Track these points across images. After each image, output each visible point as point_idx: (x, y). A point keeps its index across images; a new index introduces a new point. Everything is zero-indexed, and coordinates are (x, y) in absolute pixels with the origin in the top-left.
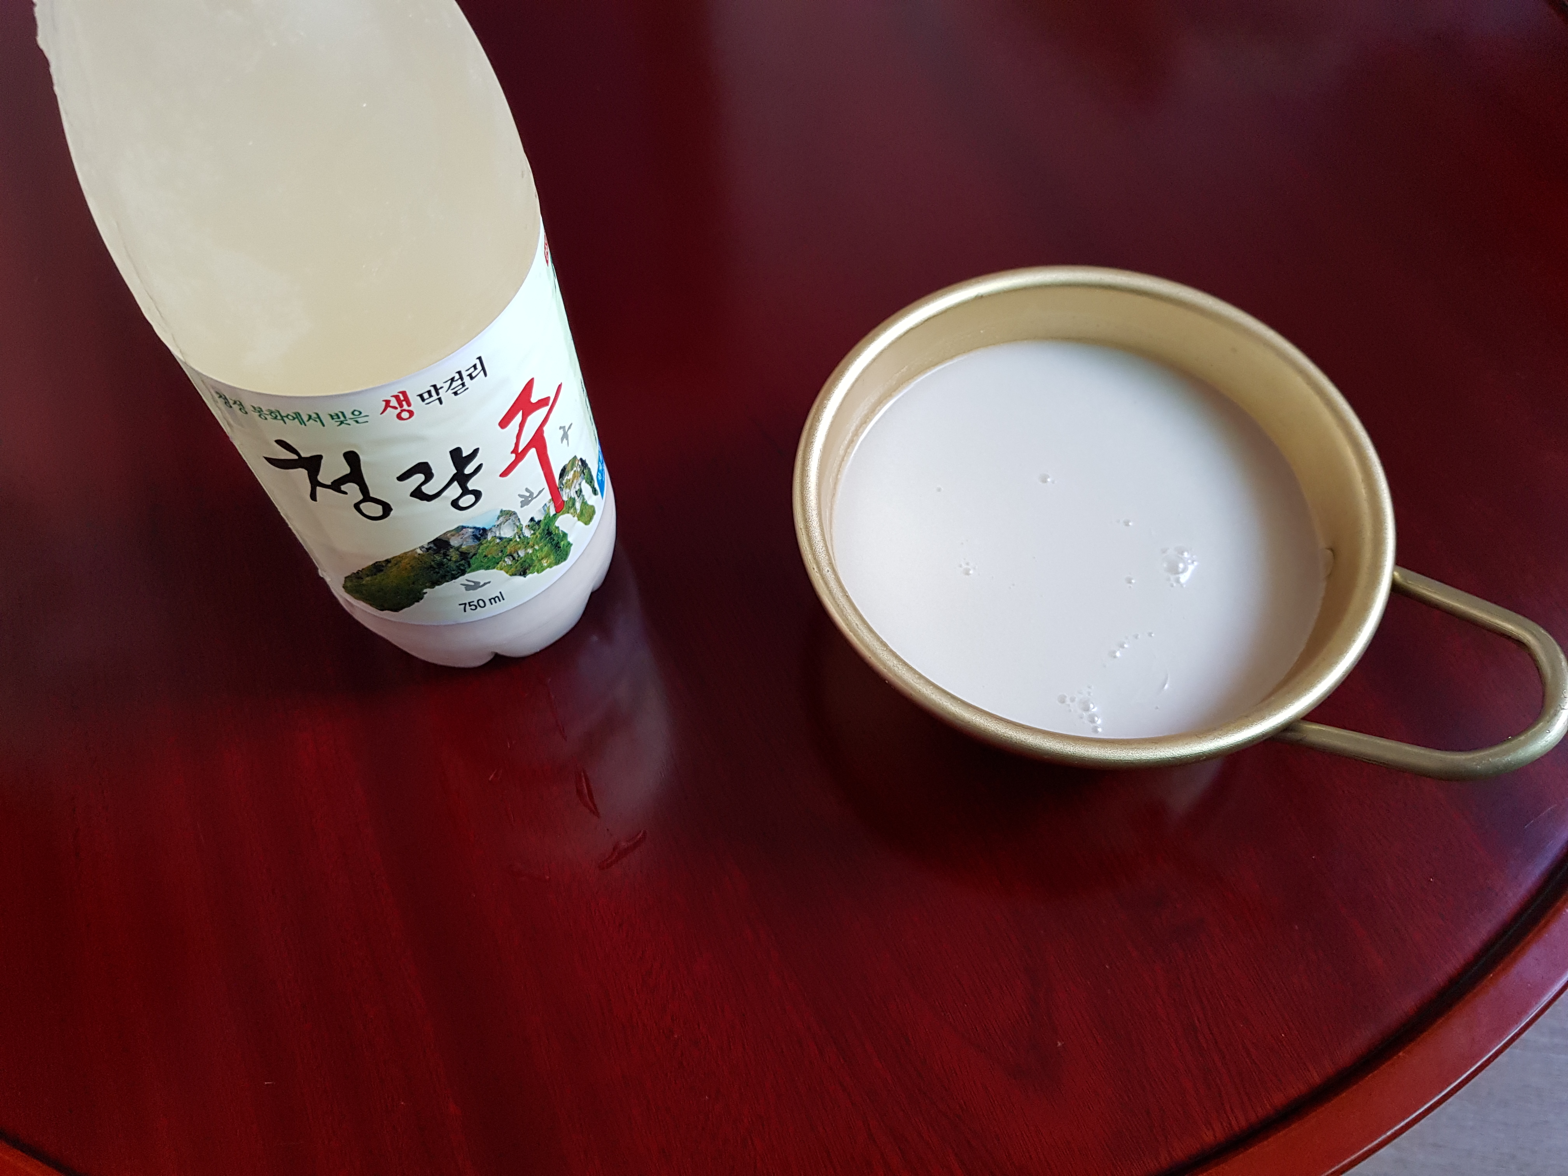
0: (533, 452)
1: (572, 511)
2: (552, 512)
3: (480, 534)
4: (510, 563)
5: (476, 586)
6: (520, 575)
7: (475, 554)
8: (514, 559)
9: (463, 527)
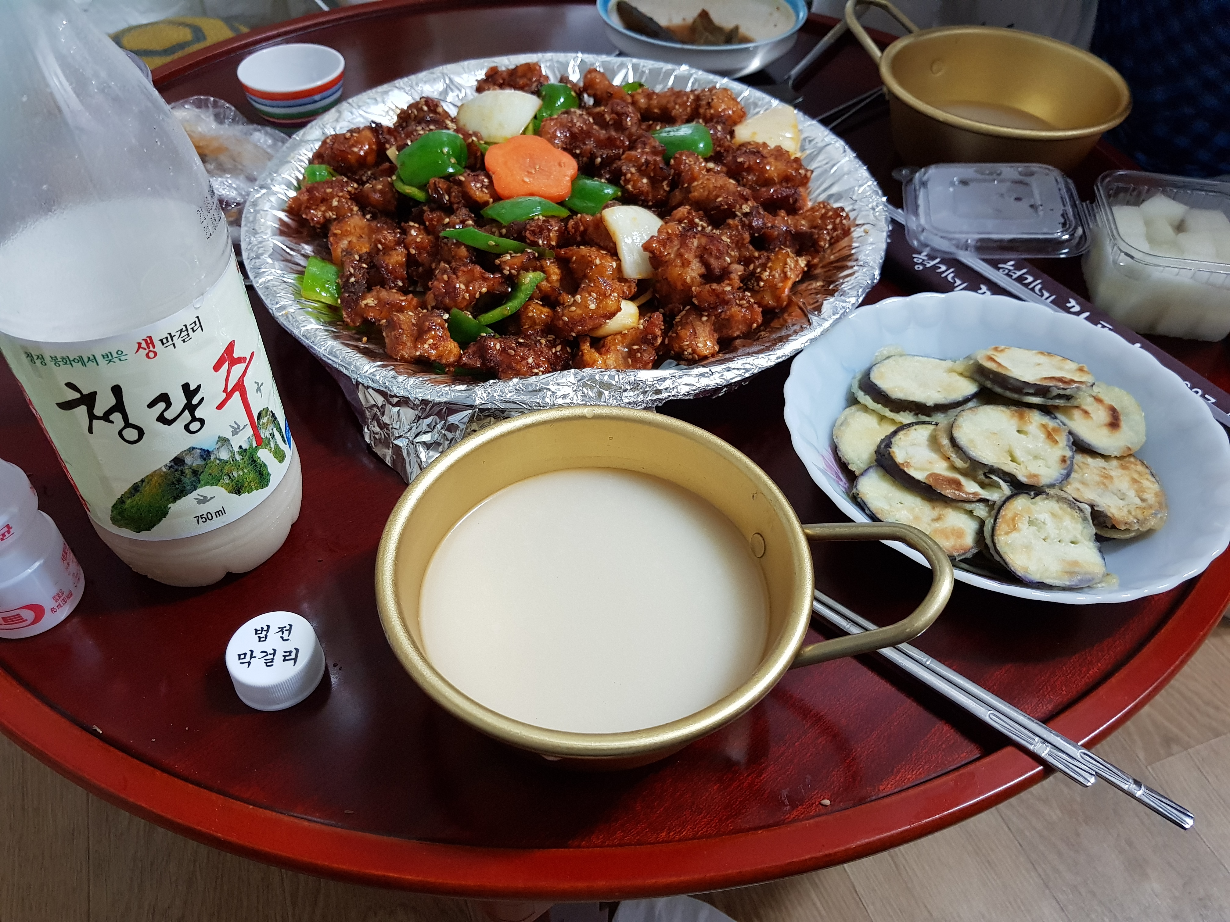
0: (237, 394)
1: (268, 447)
2: (255, 445)
3: (206, 454)
4: (228, 482)
5: (204, 500)
6: (236, 493)
7: (202, 472)
8: (230, 478)
9: (193, 448)
